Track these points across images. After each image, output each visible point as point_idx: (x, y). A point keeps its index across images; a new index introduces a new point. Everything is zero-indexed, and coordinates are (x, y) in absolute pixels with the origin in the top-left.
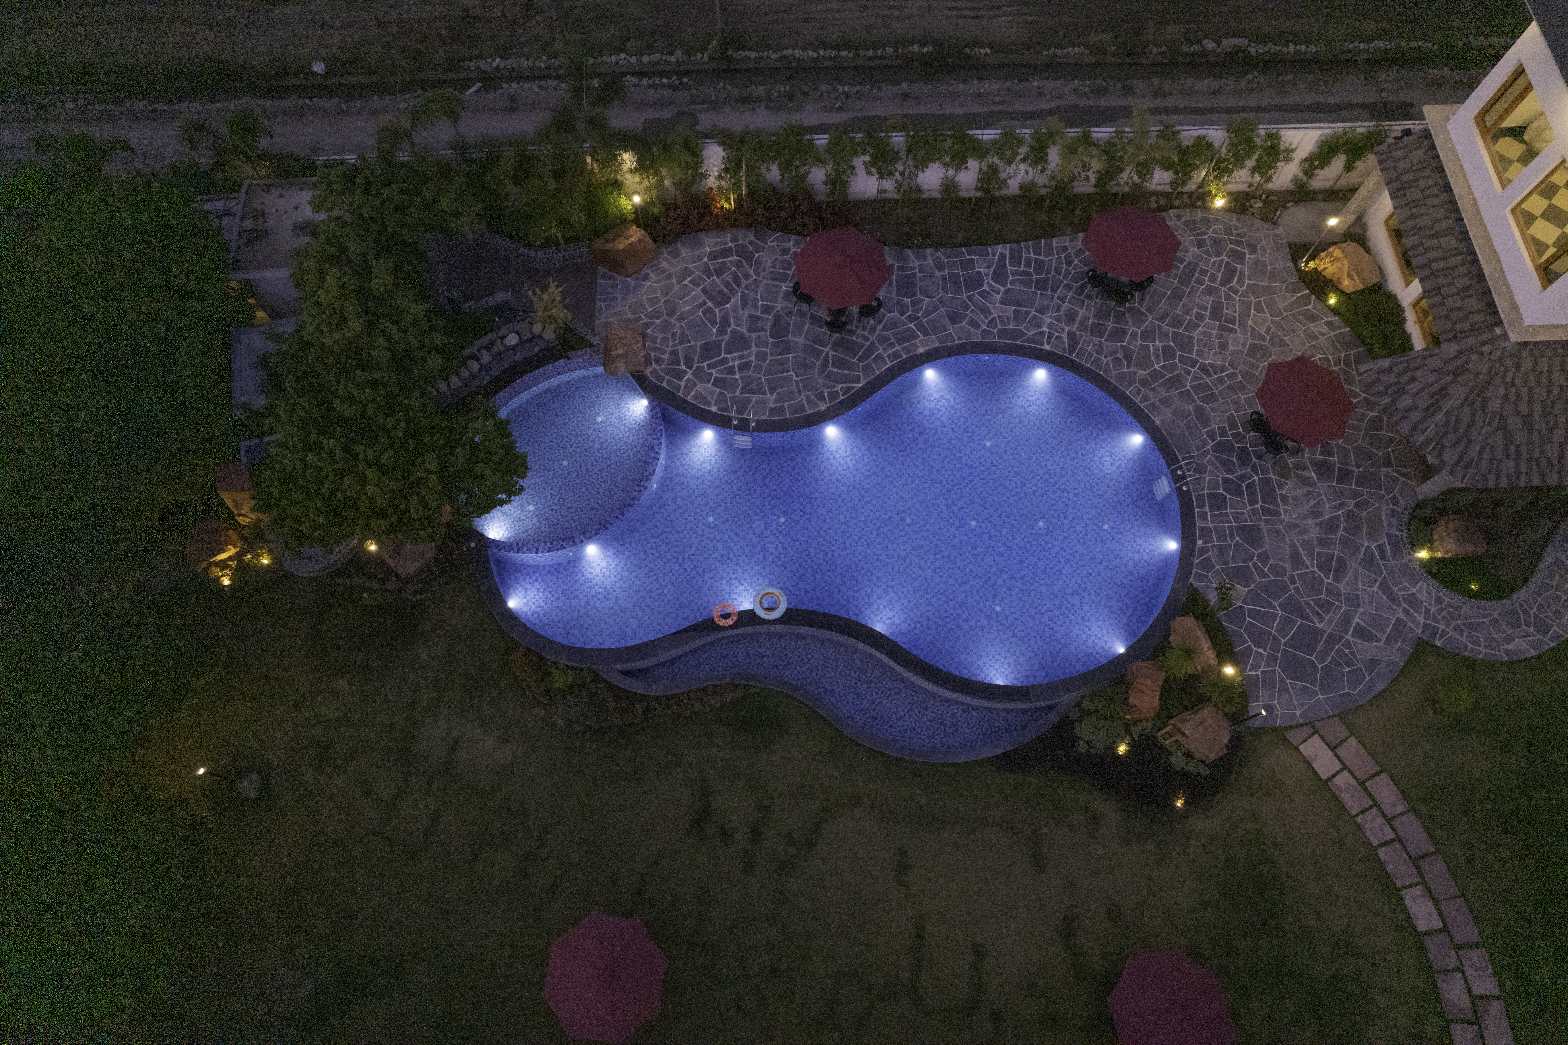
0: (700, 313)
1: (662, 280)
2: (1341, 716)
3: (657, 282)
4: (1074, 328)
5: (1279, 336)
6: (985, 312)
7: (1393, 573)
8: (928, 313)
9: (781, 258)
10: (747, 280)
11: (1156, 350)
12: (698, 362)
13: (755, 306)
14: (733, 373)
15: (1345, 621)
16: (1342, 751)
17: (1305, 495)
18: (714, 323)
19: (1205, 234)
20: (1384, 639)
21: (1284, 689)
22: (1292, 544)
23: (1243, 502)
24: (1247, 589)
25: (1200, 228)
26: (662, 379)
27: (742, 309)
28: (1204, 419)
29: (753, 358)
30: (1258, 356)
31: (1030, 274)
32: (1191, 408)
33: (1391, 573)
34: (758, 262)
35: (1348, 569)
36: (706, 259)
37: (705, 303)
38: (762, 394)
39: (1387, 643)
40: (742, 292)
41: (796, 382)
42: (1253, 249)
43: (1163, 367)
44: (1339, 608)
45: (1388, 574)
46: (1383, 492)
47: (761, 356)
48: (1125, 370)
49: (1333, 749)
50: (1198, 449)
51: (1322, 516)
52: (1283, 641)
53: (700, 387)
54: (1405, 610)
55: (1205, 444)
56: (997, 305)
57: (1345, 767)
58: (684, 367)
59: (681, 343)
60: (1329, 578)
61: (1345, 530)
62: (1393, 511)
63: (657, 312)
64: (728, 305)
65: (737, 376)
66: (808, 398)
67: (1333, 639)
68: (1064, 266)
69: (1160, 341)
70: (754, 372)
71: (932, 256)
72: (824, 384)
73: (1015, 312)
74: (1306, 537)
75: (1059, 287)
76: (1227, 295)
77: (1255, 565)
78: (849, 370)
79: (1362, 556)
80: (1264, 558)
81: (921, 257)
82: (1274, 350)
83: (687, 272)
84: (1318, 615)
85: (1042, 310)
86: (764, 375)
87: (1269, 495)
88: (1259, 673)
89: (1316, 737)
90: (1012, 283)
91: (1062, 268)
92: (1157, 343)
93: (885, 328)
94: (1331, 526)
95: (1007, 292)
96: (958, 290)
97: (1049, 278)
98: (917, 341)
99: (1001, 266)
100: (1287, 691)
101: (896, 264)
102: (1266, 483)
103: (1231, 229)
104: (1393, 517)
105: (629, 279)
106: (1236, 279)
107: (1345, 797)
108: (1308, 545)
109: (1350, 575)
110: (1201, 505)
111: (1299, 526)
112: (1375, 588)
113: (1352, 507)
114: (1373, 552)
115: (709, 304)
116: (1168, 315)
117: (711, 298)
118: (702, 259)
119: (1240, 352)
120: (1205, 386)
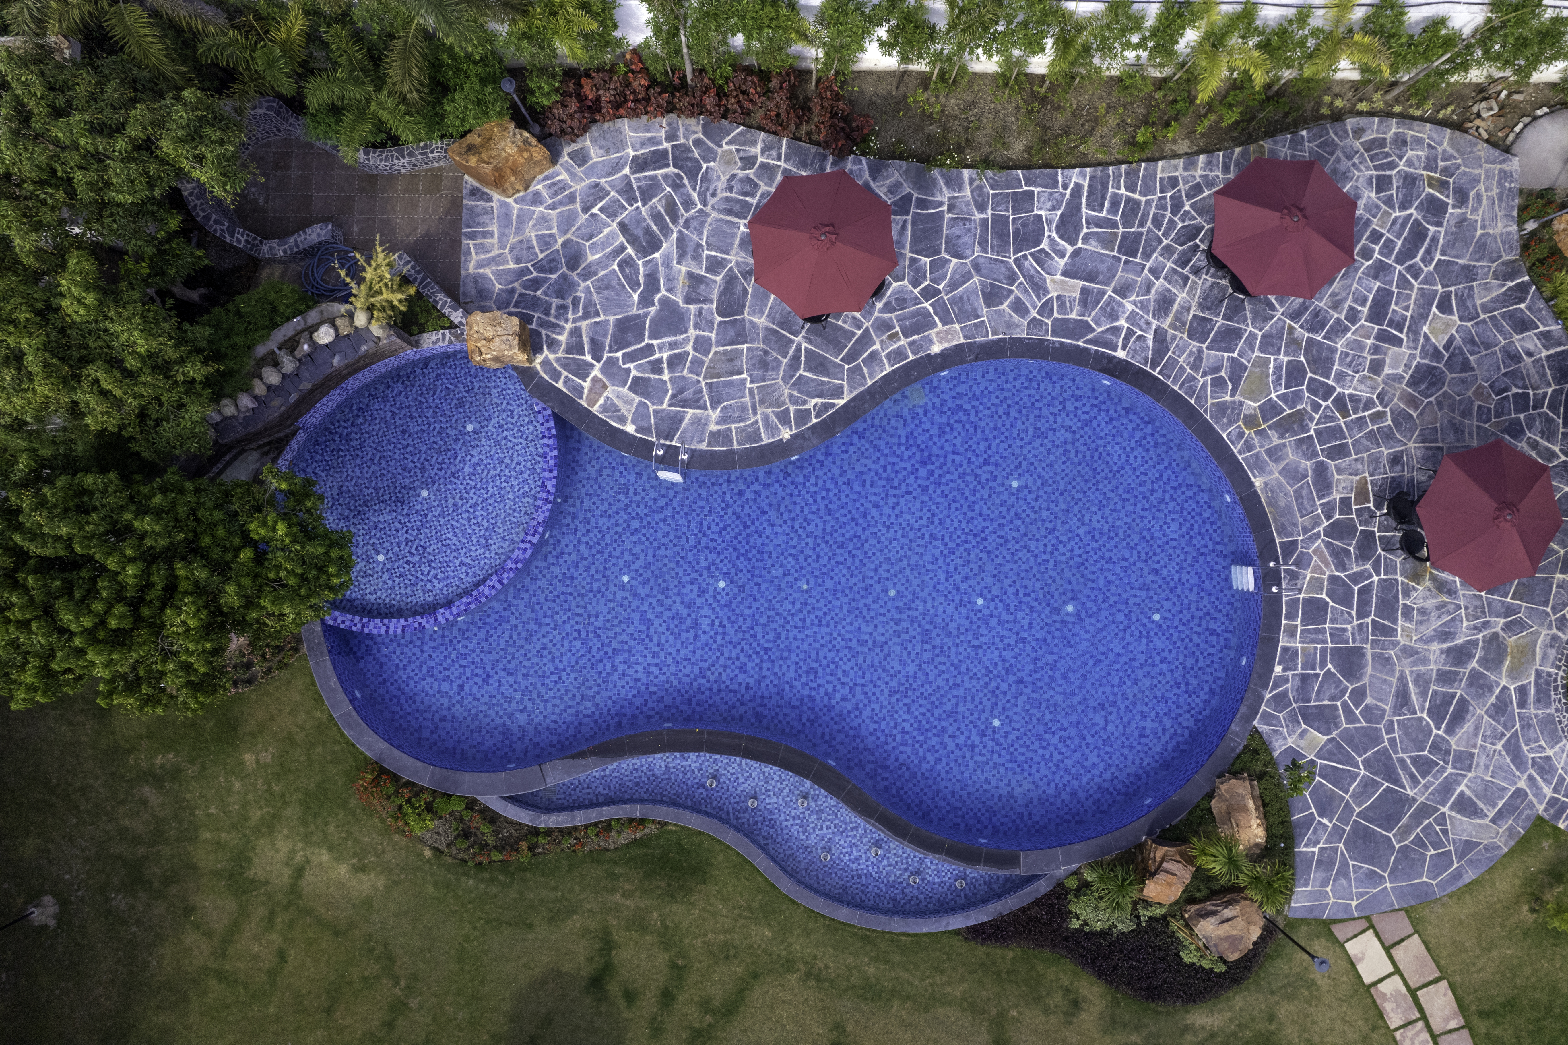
0: (615, 267)
1: (561, 203)
2: (1407, 911)
3: (553, 207)
4: (1166, 324)
5: (1463, 354)
6: (1039, 288)
7: (1529, 726)
8: (953, 286)
9: (741, 174)
10: (687, 211)
11: (1278, 368)
12: (610, 351)
13: (697, 258)
14: (660, 371)
15: (1446, 789)
16: (1398, 953)
17: (1438, 608)
18: (635, 285)
19: (1392, 166)
20: (1491, 815)
21: (1343, 872)
22: (1402, 678)
23: (1350, 614)
24: (1325, 738)
25: (1388, 155)
26: (556, 376)
27: (679, 263)
28: (1323, 482)
29: (689, 348)
30: (1423, 387)
31: (1114, 225)
32: (1307, 465)
33: (1527, 726)
34: (706, 179)
35: (1469, 716)
36: (627, 171)
37: (622, 248)
38: (699, 408)
39: (1493, 821)
40: (680, 232)
41: (751, 390)
42: (1462, 198)
43: (1282, 397)
44: (1444, 769)
45: (1522, 727)
46: (1549, 610)
47: (702, 345)
48: (1228, 398)
49: (1388, 949)
50: (1305, 530)
51: (1452, 640)
52: (1357, 810)
53: (610, 392)
54: (1531, 778)
55: (1317, 524)
56: (1059, 277)
57: (1397, 971)
58: (588, 358)
59: (586, 316)
60: (1439, 729)
61: (1480, 662)
62: (1555, 638)
63: (554, 260)
64: (657, 255)
65: (666, 377)
66: (766, 418)
67: (1425, 811)
68: (1168, 214)
69: (1286, 354)
70: (691, 371)
71: (972, 181)
72: (791, 396)
73: (1084, 291)
74: (1422, 669)
75: (1154, 251)
76: (1402, 280)
77: (1344, 704)
78: (828, 376)
79: (1493, 699)
80: (1359, 695)
81: (954, 183)
82: (1450, 376)
83: (597, 192)
84: (1412, 777)
85: (1123, 291)
86: (705, 378)
87: (1388, 607)
88: (1316, 850)
89: (1370, 933)
90: (1086, 240)
91: (1164, 216)
92: (1282, 356)
93: (888, 308)
94: (1460, 655)
95: (1076, 253)
96: (1002, 249)
97: (1141, 234)
98: (932, 333)
99: (1073, 209)
100: (1346, 876)
101: (915, 195)
102: (1388, 586)
103: (1435, 159)
104: (1552, 646)
105: (510, 200)
106: (1422, 251)
107: (1388, 1007)
108: (1422, 681)
109: (1468, 727)
110: (1291, 616)
111: (1417, 653)
112: (1499, 746)
113: (1498, 629)
114: (1510, 695)
115: (630, 250)
116: (1306, 309)
117: (633, 241)
118: (622, 169)
119: (1398, 378)
120: (1336, 432)
